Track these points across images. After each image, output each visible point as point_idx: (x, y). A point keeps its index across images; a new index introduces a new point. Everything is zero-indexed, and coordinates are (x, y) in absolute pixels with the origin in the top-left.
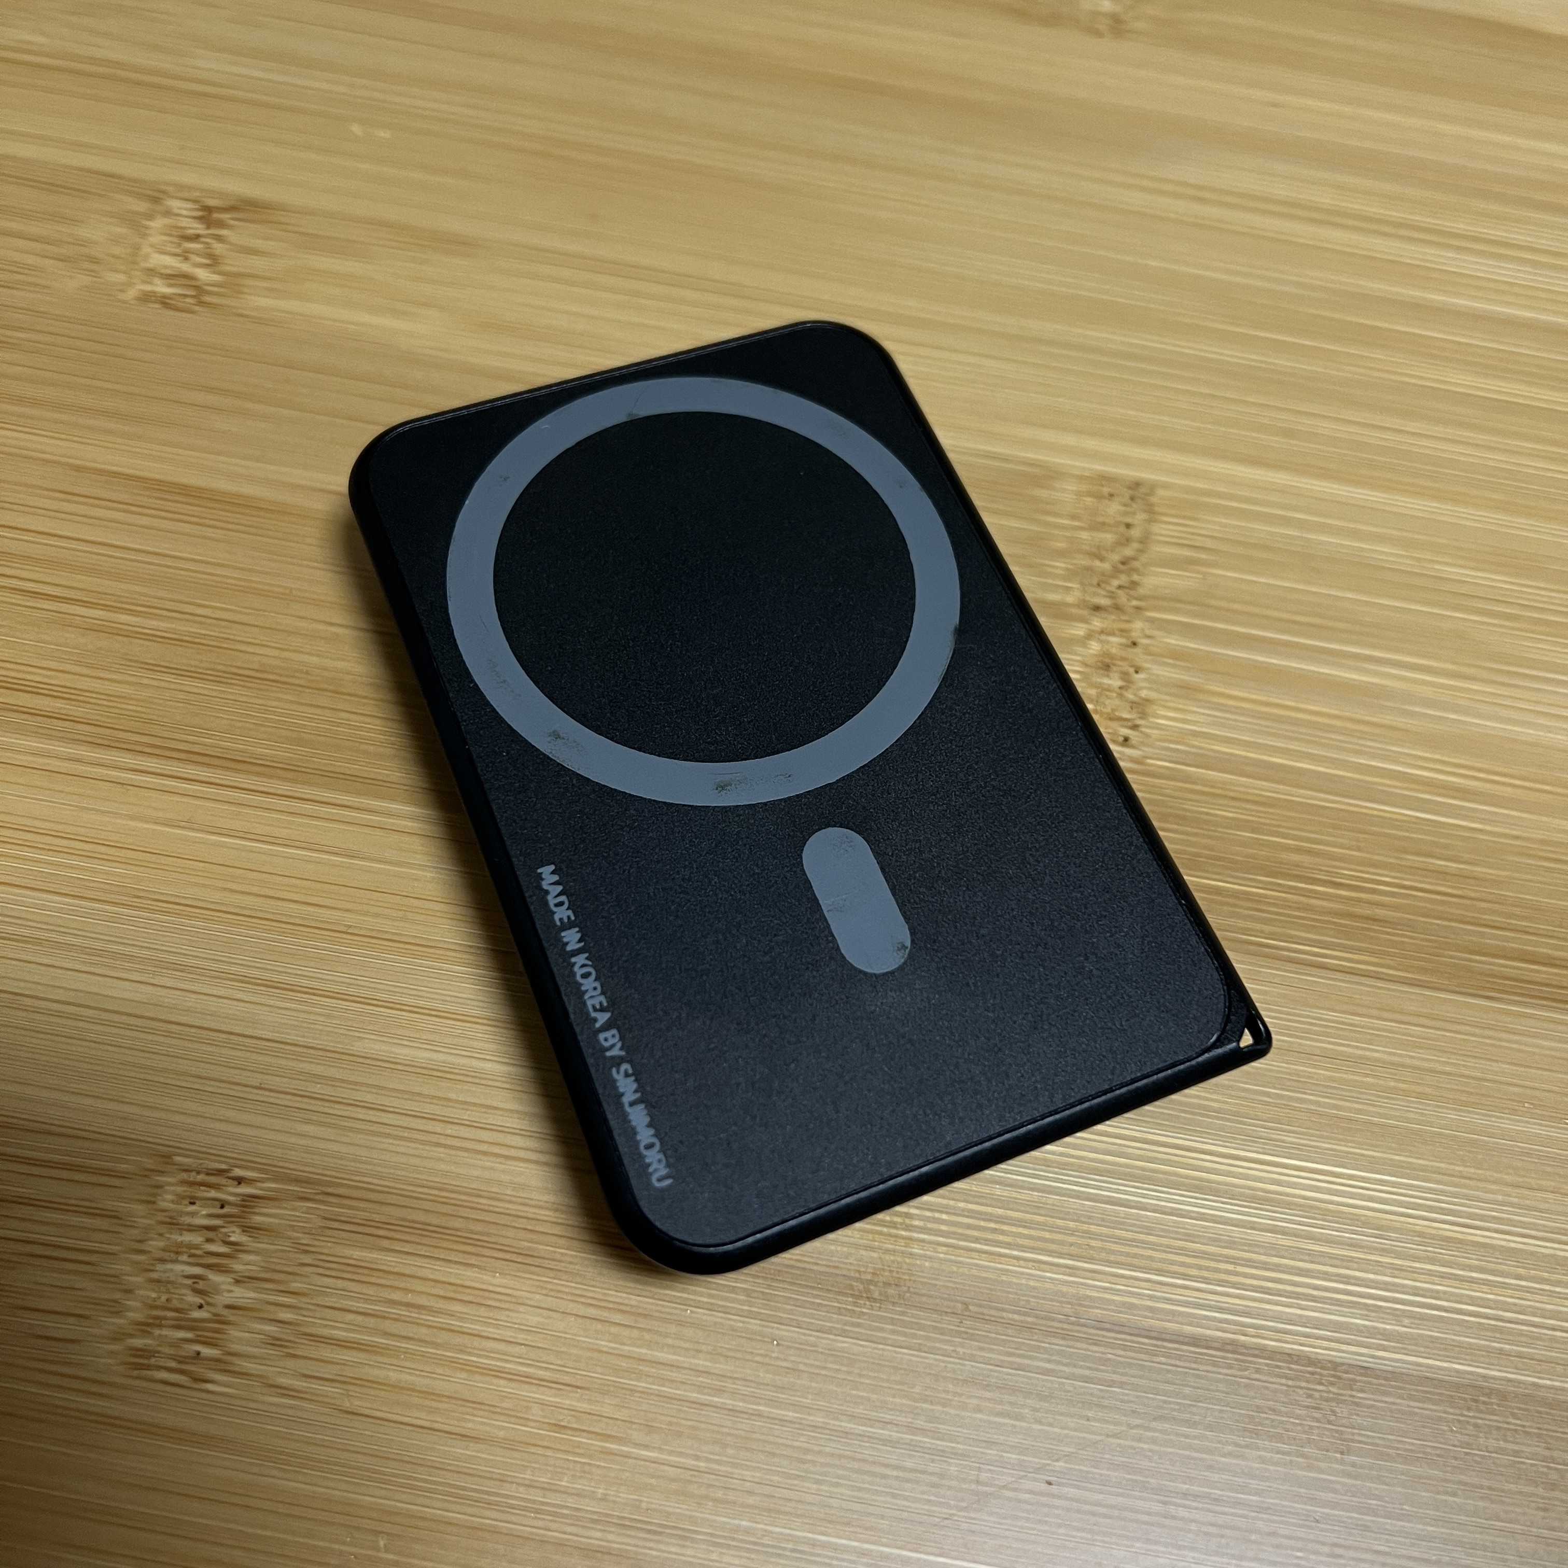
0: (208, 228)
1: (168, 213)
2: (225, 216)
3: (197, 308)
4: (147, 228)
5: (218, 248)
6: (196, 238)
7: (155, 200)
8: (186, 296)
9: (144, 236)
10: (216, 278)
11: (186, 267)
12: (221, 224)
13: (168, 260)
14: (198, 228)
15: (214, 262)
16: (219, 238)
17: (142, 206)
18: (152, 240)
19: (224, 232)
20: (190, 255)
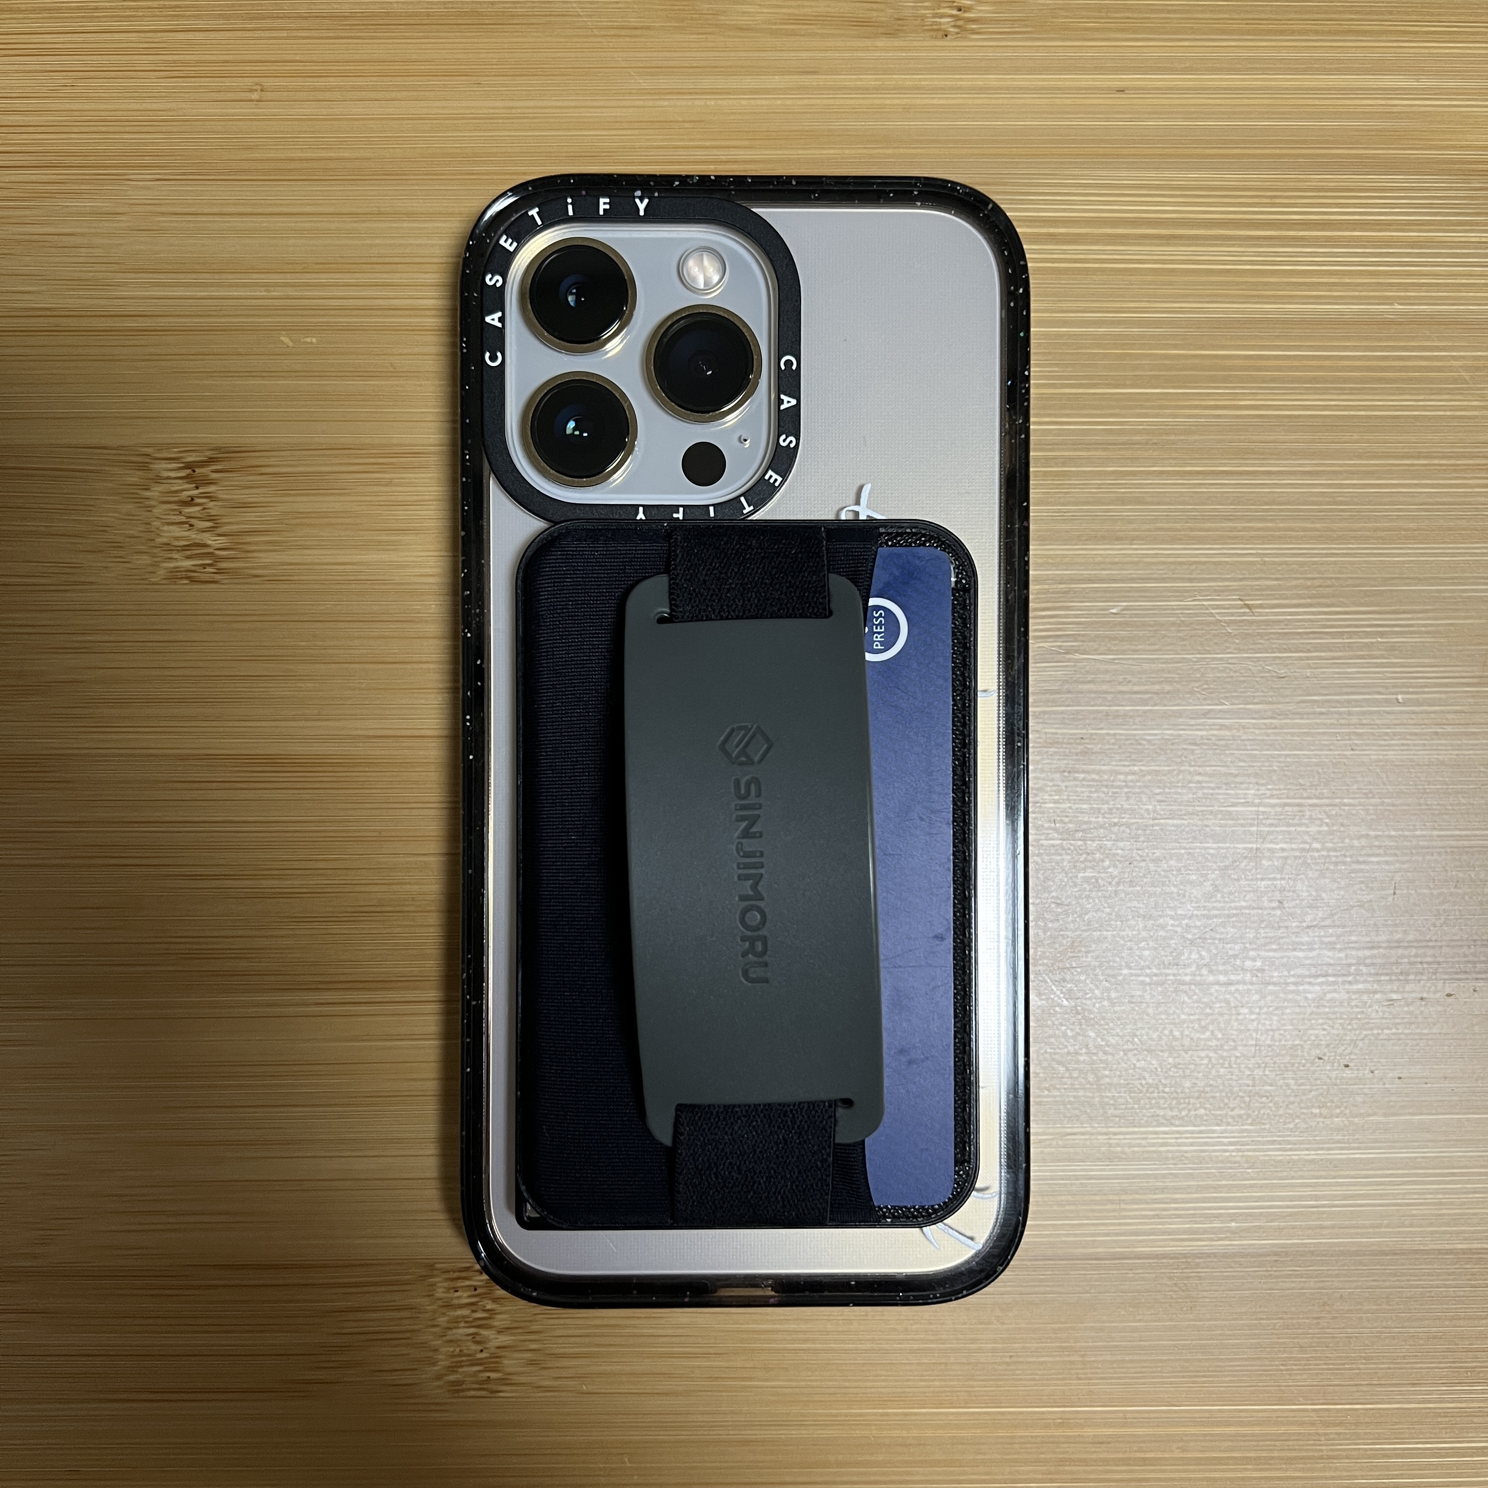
0: (197, 488)
1: (159, 479)
2: (206, 471)
3: (218, 577)
4: (148, 499)
5: (214, 508)
6: (191, 502)
7: (144, 467)
8: (204, 566)
9: (149, 509)
10: (222, 541)
11: (194, 536)
12: (207, 481)
13: (177, 531)
14: (190, 489)
15: (214, 523)
16: (211, 497)
17: (135, 477)
18: (156, 511)
19: (212, 488)
20: (193, 521)
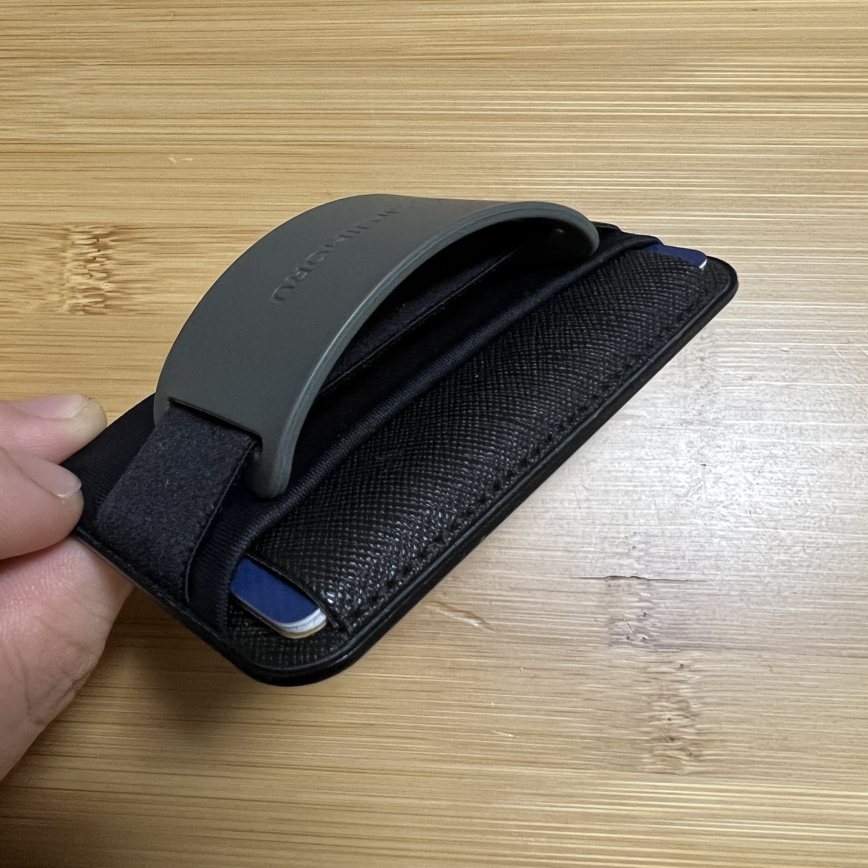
0: (99, 250)
1: (74, 245)
2: (107, 240)
4: (64, 258)
5: (109, 265)
6: (93, 260)
7: (65, 237)
9: (64, 264)
10: (111, 286)
11: (92, 283)
12: (106, 247)
13: (80, 279)
14: (93, 253)
15: (108, 274)
16: (108, 258)
17: (58, 244)
18: (69, 266)
19: (109, 252)
20: (93, 273)
